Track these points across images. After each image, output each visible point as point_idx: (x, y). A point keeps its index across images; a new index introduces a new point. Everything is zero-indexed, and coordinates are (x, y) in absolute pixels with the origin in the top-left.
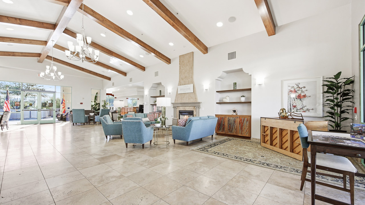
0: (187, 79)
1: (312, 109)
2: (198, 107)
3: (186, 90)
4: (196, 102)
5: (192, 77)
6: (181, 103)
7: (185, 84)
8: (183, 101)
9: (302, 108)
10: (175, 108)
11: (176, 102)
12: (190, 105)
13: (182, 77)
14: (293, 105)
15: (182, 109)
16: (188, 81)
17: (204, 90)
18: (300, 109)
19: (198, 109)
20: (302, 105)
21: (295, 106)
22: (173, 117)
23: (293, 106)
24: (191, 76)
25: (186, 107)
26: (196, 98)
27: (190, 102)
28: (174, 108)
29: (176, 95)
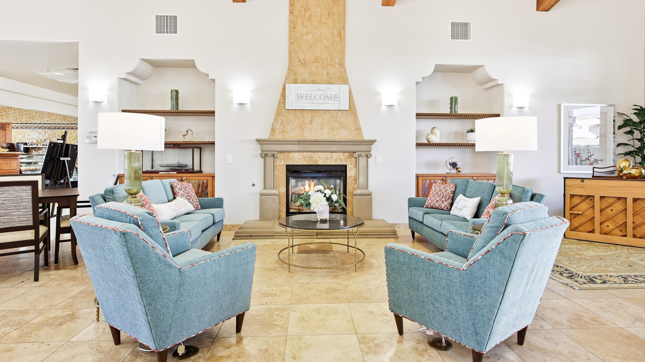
0: (324, 68)
1: (601, 160)
2: (364, 154)
3: (320, 101)
4: (358, 138)
5: (342, 64)
6: (300, 142)
7: (314, 82)
8: (308, 136)
9: (588, 159)
10: (270, 160)
11: (278, 136)
12: (335, 148)
13: (302, 58)
14: (575, 151)
15: (299, 159)
16: (328, 74)
17: (384, 108)
18: (586, 160)
19: (362, 161)
20: (587, 152)
21: (578, 154)
22: (259, 188)
23: (575, 154)
24: (337, 61)
25: (315, 155)
26: (359, 129)
27: (337, 138)
28: (264, 156)
29: (278, 114)
